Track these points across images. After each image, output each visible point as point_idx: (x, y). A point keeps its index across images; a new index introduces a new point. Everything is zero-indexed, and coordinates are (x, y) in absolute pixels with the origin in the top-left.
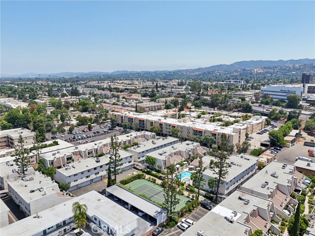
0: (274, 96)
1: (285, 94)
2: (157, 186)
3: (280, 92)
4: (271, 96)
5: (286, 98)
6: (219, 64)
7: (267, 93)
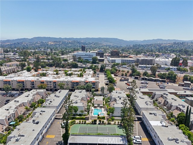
0: (83, 58)
1: (87, 57)
2: (90, 125)
3: (85, 56)
4: (82, 58)
5: (91, 59)
6: (23, 38)
7: (80, 56)
